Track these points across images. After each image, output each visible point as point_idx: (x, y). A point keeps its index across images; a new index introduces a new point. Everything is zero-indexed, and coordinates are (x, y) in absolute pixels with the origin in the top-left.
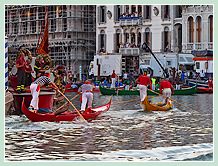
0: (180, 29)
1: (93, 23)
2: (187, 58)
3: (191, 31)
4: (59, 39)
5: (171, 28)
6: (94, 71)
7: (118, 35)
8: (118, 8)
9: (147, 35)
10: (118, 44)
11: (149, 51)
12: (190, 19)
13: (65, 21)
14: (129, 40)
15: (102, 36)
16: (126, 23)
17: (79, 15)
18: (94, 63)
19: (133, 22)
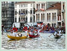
0: (34, 17)
1: (14, 15)
2: (35, 24)
3: (37, 17)
4: (6, 19)
5: (32, 17)
6: (13, 27)
7: (19, 18)
8: (20, 11)
9: (27, 18)
10: (19, 20)
11: (27, 22)
12: (37, 14)
13: (7, 14)
14: (22, 19)
15: (16, 18)
16: (21, 15)
17: (10, 13)
18: (13, 25)
19: (23, 15)
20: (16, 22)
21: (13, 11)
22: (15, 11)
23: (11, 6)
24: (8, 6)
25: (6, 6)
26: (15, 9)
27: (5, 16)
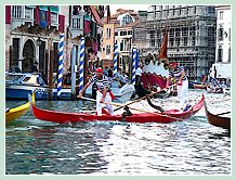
1: (214, 40)
4: (190, 51)
6: (212, 74)
13: (194, 38)
15: (220, 50)
17: (205, 34)
18: (212, 69)
20: (220, 60)
21: (214, 29)
22: (218, 27)
23: (206, 14)
24: (199, 13)
25: (191, 13)
26: (219, 22)
27: (190, 44)
